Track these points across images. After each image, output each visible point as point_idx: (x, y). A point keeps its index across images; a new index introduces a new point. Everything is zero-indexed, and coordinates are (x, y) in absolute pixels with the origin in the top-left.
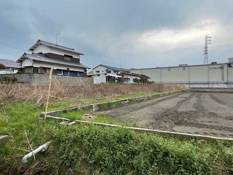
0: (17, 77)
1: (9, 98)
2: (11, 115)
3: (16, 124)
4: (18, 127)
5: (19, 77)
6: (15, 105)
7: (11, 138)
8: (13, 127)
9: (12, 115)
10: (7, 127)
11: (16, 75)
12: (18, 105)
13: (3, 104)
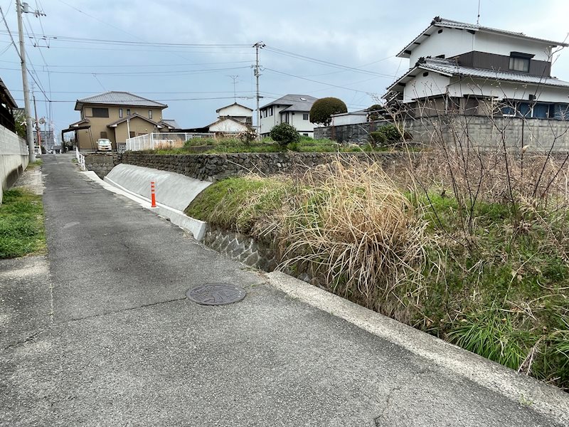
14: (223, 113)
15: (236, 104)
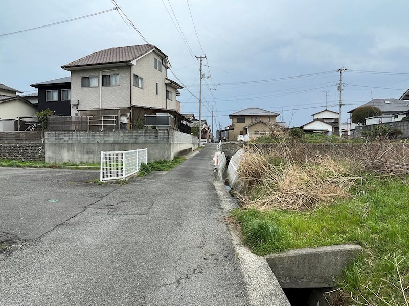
0: (402, 128)
1: (377, 167)
2: (375, 203)
3: (381, 226)
4: (386, 236)
5: (406, 127)
6: (385, 184)
7: (368, 256)
8: (375, 231)
9: (377, 203)
10: (363, 226)
11: (399, 124)
12: (392, 183)
13: (361, 178)
14: (316, 117)
15: (326, 110)
